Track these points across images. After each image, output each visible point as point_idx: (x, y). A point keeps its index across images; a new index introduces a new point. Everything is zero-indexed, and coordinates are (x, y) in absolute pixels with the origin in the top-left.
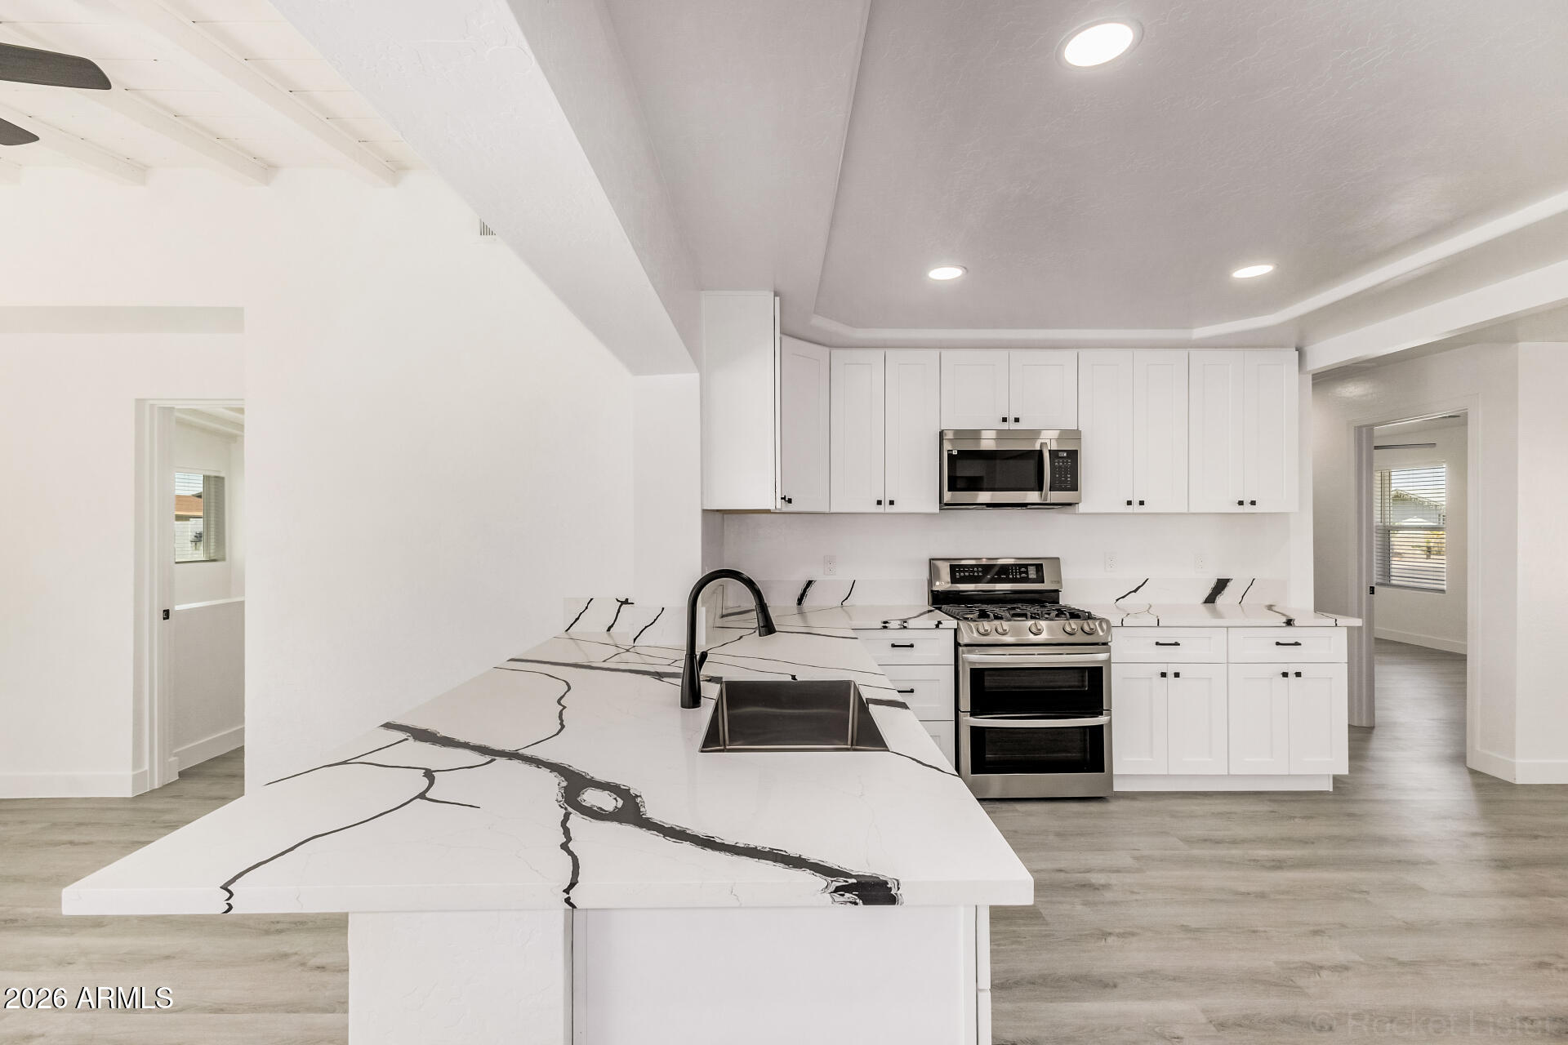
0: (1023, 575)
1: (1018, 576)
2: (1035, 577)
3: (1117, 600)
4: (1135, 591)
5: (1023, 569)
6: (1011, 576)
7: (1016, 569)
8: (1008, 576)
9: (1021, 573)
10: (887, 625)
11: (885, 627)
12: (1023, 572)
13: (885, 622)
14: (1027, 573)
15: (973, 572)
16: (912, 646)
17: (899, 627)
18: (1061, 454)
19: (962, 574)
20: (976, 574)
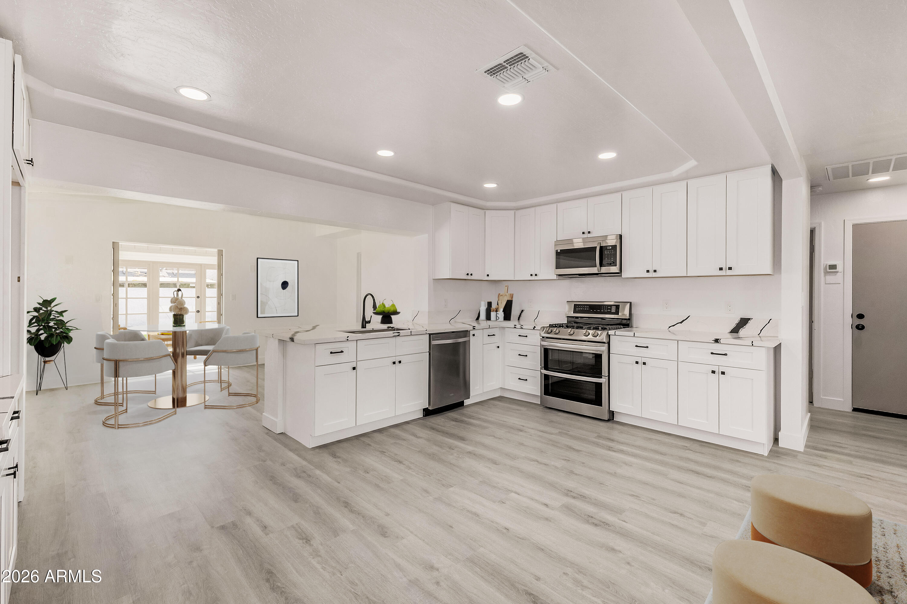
0: (609, 310)
1: (606, 311)
2: (615, 311)
3: (669, 327)
4: (681, 323)
5: (609, 307)
6: (602, 311)
7: (605, 307)
8: (601, 311)
9: (608, 309)
10: (516, 326)
11: (515, 327)
12: (609, 309)
13: (515, 325)
14: (611, 309)
15: (584, 308)
16: (526, 336)
17: (520, 328)
18: (608, 248)
19: (579, 309)
20: (586, 309)
